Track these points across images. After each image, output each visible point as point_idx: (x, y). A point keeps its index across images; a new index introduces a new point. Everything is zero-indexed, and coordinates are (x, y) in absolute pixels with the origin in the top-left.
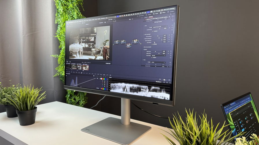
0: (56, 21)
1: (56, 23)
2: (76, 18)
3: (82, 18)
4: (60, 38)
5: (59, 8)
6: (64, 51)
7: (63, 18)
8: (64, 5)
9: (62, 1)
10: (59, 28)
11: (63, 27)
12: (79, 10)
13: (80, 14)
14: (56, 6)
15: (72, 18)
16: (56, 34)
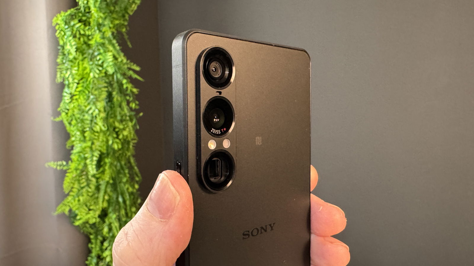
2: (111, 71)
3: (126, 66)
4: (70, 124)
5: (65, 44)
6: (80, 156)
7: (78, 70)
8: (78, 36)
9: (74, 25)
10: (65, 96)
11: (76, 95)
12: (118, 48)
13: (122, 58)
14: (58, 38)
15: (100, 70)
16: (60, 111)
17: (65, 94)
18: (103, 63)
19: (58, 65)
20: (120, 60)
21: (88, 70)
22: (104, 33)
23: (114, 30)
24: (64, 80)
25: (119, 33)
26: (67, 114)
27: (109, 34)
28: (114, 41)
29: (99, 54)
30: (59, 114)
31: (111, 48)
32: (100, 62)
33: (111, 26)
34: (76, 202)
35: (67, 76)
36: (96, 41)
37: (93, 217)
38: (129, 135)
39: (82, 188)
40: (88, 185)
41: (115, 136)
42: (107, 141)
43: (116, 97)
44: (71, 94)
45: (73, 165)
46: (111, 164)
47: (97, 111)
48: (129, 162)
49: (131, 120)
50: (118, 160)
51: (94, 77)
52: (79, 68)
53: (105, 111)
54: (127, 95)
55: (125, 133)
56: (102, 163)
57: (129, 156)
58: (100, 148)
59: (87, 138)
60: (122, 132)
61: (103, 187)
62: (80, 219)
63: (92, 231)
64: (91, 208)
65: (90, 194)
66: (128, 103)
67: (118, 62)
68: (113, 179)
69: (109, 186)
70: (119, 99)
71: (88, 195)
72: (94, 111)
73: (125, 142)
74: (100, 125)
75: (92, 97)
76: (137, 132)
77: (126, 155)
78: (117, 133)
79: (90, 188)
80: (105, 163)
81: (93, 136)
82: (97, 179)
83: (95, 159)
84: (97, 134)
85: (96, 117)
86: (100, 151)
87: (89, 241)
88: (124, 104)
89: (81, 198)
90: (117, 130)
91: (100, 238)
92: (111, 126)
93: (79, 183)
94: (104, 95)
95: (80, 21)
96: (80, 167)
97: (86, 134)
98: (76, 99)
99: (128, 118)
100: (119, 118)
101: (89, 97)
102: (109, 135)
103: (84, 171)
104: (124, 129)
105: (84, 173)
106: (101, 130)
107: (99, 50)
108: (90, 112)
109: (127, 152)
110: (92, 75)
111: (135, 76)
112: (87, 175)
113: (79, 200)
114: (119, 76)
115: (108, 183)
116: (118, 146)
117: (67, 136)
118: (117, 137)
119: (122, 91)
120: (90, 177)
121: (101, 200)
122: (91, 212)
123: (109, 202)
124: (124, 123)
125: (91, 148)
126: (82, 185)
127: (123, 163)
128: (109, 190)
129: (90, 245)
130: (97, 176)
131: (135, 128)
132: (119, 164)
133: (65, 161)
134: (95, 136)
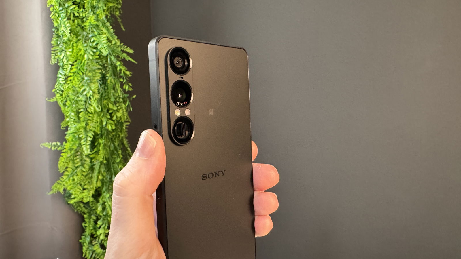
0: (53, 58)
1: (54, 62)
2: (105, 52)
3: (119, 49)
4: (64, 105)
5: (59, 25)
6: (74, 136)
7: (72, 52)
8: (72, 18)
9: (68, 7)
10: (60, 78)
11: (70, 76)
12: (112, 30)
13: (116, 41)
14: (53, 20)
15: (94, 52)
16: (54, 92)
17: (59, 75)
18: (97, 44)
19: (53, 47)
20: (113, 42)
21: (82, 52)
22: (98, 15)
23: (107, 13)
24: (58, 62)
25: (113, 16)
26: (61, 95)
27: (103, 17)
28: (108, 24)
29: (92, 37)
30: (54, 95)
31: (105, 30)
32: (94, 44)
33: (105, 8)
34: (71, 181)
35: (61, 57)
36: (90, 23)
37: (87, 196)
38: (122, 117)
39: (77, 168)
40: (82, 165)
41: (109, 117)
42: (102, 122)
43: (110, 79)
44: (65, 75)
45: (67, 145)
46: (105, 145)
47: (91, 92)
48: (123, 144)
49: (125, 102)
50: (112, 140)
51: (89, 59)
52: (73, 49)
53: (99, 93)
54: (121, 77)
55: (119, 114)
56: (96, 144)
57: (122, 137)
58: (94, 129)
59: (82, 119)
60: (115, 113)
61: (97, 167)
62: (74, 198)
63: (86, 211)
64: (85, 187)
65: (84, 174)
66: (122, 85)
67: (112, 45)
68: (107, 159)
69: (103, 166)
70: (113, 81)
71: (82, 175)
72: (88, 92)
73: (119, 123)
74: (94, 106)
75: (86, 78)
76: (130, 114)
77: (119, 136)
78: (111, 114)
79: (84, 168)
80: (100, 144)
81: (87, 117)
82: (92, 159)
83: (89, 139)
84: (91, 115)
85: (90, 98)
86: (94, 132)
87: (83, 220)
88: (118, 86)
89: (75, 178)
90: (110, 111)
91: (94, 218)
92: (105, 107)
93: (74, 163)
94: (98, 77)
95: (74, 3)
96: (75, 147)
97: (80, 115)
98: (70, 80)
99: (121, 100)
100: (112, 100)
101: (83, 79)
102: (102, 117)
103: (78, 152)
104: (118, 111)
105: (79, 153)
106: (95, 111)
107: (93, 32)
108: (85, 93)
109: (120, 133)
110: (86, 57)
111: (129, 58)
112: (81, 154)
113: (74, 180)
114: (113, 58)
115: (102, 163)
116: (112, 127)
117: (62, 117)
118: (111, 119)
119: (116, 73)
120: (84, 157)
121: (95, 180)
122: (85, 191)
123: (102, 181)
124: (117, 105)
125: (85, 128)
126: (76, 165)
127: (116, 144)
128: (102, 170)
129: (83, 224)
130: (91, 156)
131: (129, 110)
132: (112, 145)
133: (59, 142)
134: (89, 116)
